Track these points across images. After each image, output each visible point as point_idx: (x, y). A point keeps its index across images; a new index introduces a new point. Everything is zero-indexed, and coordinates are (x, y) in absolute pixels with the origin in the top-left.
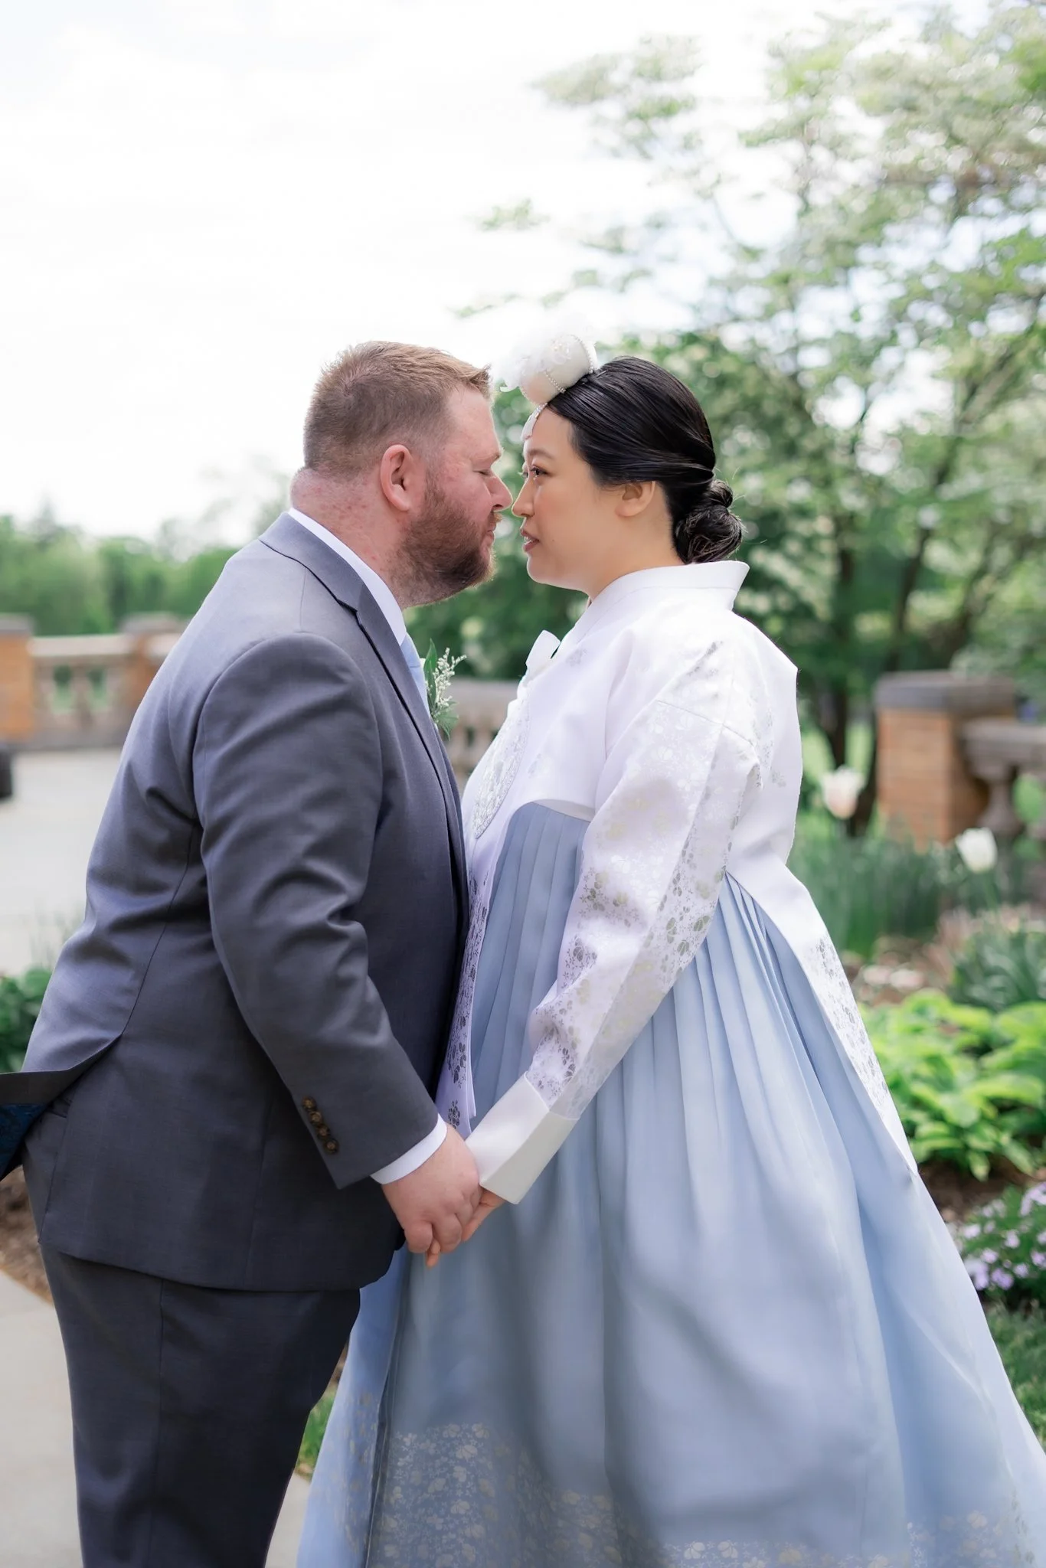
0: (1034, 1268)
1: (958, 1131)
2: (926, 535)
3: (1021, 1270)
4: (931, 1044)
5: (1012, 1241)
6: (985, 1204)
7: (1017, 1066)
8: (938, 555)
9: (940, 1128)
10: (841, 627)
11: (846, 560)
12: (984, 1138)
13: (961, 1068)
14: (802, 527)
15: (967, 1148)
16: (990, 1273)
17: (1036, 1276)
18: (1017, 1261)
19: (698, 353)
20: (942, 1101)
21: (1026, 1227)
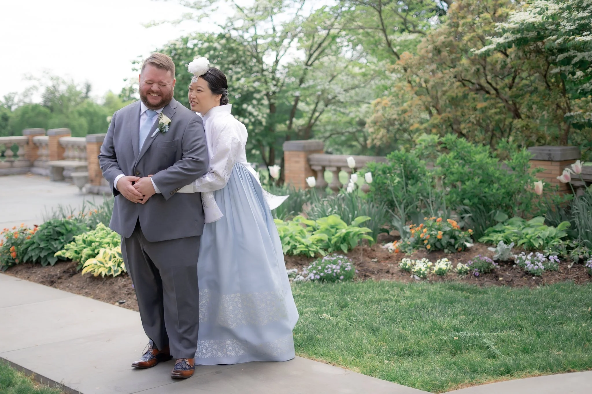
0: (325, 273)
1: (307, 246)
2: (297, 99)
3: (322, 274)
4: (300, 228)
5: (320, 268)
6: (313, 262)
7: (322, 232)
8: (301, 105)
9: (302, 246)
10: (270, 128)
11: (271, 106)
12: (313, 248)
13: (308, 234)
14: (257, 96)
15: (309, 250)
16: (314, 276)
17: (325, 275)
18: (321, 272)
19: (223, 41)
20: (303, 241)
21: (323, 265)
